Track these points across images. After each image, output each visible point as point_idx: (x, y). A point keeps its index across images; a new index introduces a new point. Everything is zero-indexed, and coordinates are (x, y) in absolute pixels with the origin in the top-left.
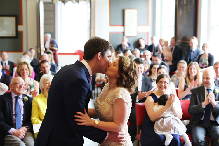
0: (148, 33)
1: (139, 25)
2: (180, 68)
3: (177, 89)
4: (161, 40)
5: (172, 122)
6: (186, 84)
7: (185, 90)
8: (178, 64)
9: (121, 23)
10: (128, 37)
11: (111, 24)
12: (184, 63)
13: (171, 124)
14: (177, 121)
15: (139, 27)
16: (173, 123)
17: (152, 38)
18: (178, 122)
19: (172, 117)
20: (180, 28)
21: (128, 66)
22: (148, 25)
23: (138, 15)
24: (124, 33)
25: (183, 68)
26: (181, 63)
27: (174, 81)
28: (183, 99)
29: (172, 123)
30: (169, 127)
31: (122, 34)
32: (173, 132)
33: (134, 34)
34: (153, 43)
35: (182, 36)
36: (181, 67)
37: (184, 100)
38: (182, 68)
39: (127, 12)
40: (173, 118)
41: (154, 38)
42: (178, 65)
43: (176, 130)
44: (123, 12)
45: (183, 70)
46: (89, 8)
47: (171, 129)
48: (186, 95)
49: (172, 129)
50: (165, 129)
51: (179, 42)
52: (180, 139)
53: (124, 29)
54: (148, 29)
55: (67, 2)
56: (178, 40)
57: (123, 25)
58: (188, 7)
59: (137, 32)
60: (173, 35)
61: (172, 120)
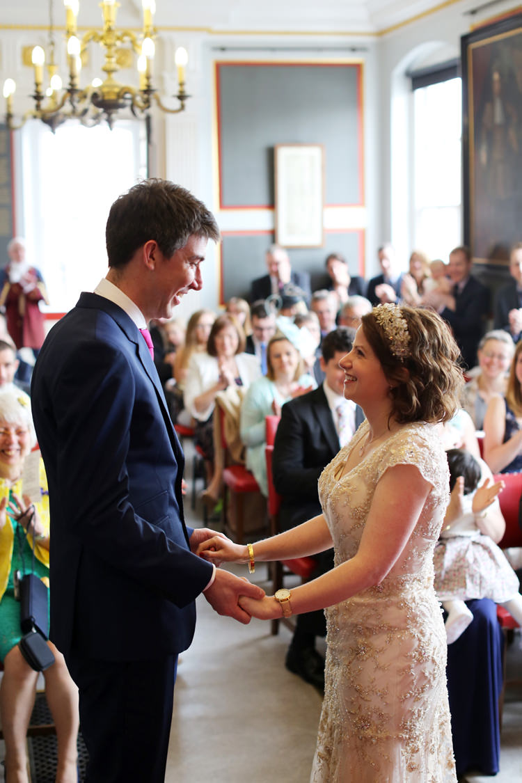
0: (362, 234)
1: (327, 203)
2: (488, 360)
3: (481, 434)
4: (414, 258)
5: (470, 557)
6: (509, 416)
7: (507, 438)
8: (482, 343)
9: (263, 198)
10: (289, 249)
11: (227, 201)
12: (504, 341)
13: (466, 565)
14: (490, 552)
15: (330, 212)
16: (475, 560)
17: (380, 250)
18: (492, 557)
19: (473, 539)
20: (481, 212)
21: (404, 336)
22: (362, 203)
23: (323, 168)
24: (273, 234)
25: (501, 357)
26: (495, 339)
27: (471, 405)
28: (503, 472)
29: (471, 561)
30: (460, 573)
31: (268, 238)
32: (473, 593)
33: (313, 239)
34: (384, 269)
35: (492, 241)
36: (493, 356)
37: (507, 475)
38: (496, 360)
39: (284, 156)
40: (474, 543)
41: (388, 251)
42: (482, 348)
43: (484, 584)
44: (271, 155)
45: (501, 367)
46: (144, 144)
47: (468, 581)
48: (511, 458)
49: (472, 581)
50: (446, 582)
51: (478, 265)
52: (499, 619)
53: (275, 220)
54: (362, 218)
55: (62, 122)
56: (477, 257)
57: (272, 205)
58: (512, 134)
59: (324, 231)
60: (456, 241)
61: (471, 547)
